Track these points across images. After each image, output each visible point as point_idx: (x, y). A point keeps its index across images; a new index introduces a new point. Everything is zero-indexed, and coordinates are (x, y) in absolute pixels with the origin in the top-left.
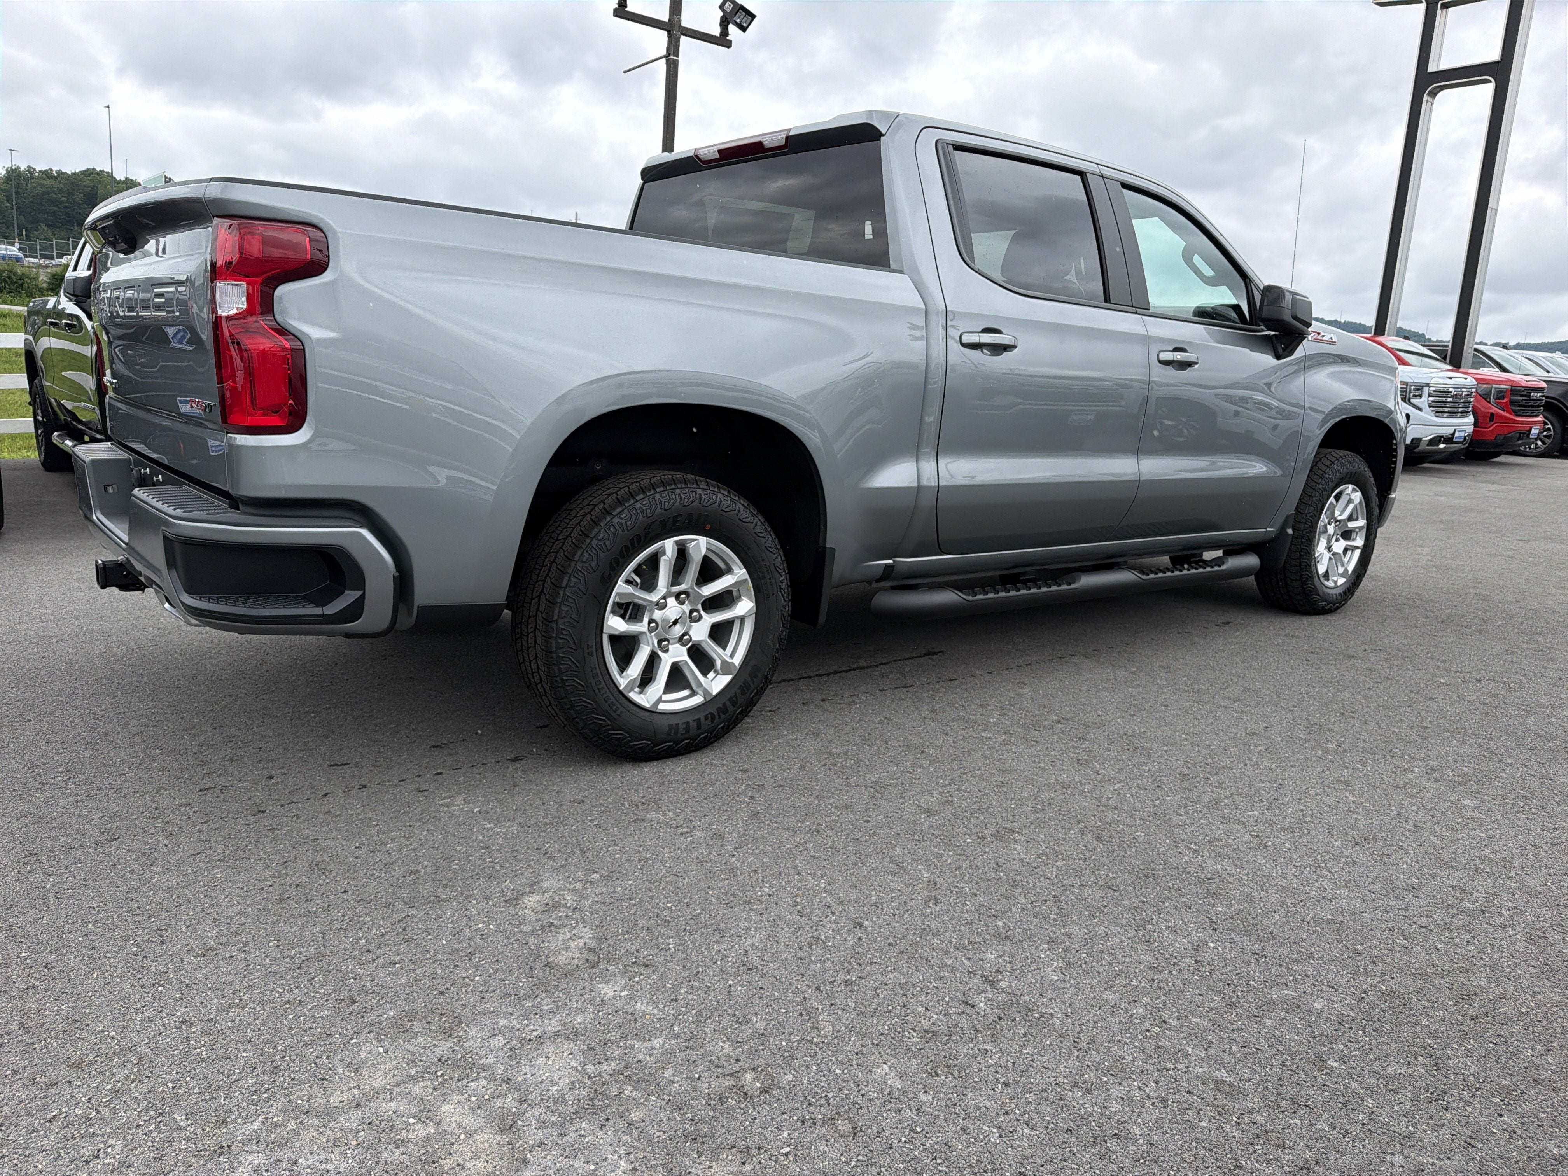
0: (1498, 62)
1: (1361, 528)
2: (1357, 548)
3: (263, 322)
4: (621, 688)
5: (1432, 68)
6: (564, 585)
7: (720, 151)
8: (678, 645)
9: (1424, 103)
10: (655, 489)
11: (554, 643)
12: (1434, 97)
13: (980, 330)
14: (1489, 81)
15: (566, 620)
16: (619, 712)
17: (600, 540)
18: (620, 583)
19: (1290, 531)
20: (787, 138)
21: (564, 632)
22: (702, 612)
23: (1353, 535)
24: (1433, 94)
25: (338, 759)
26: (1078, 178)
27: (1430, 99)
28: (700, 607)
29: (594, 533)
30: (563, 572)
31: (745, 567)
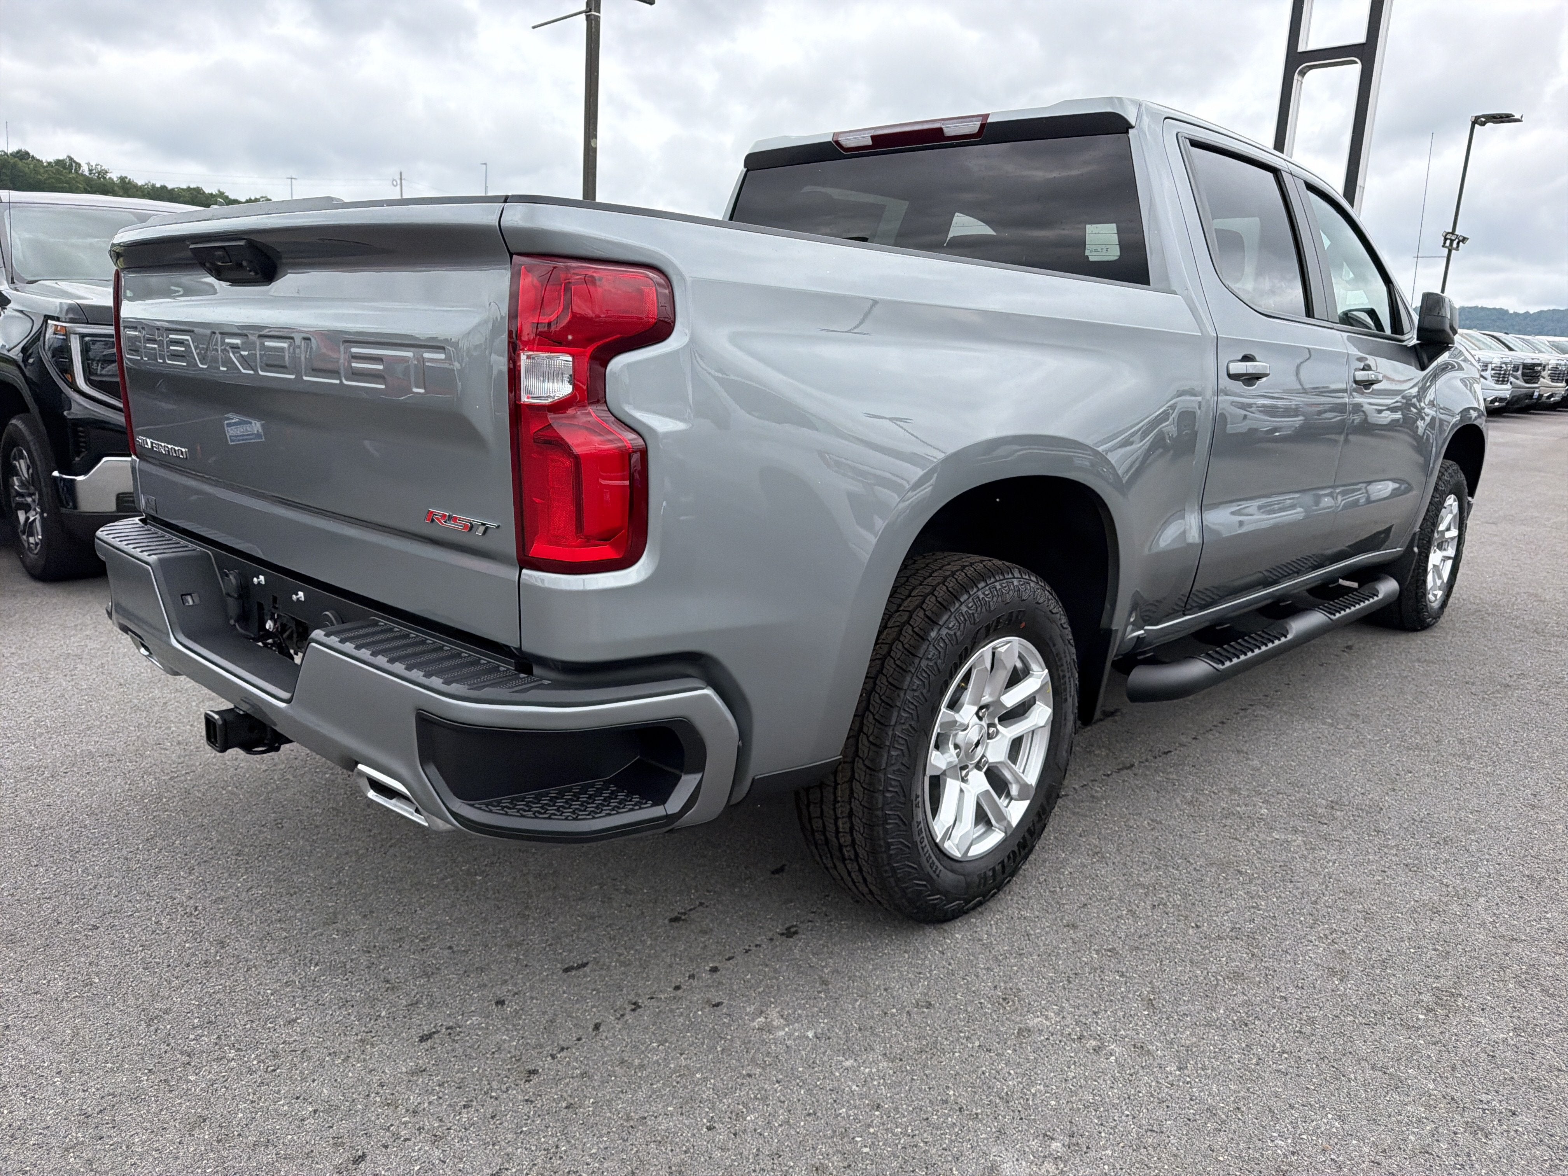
0: (1363, 44)
1: (1452, 539)
2: (1449, 558)
3: (594, 412)
4: (938, 841)
5: (1301, 48)
6: (893, 723)
7: (873, 137)
8: (975, 771)
9: (1295, 81)
10: (977, 587)
11: (880, 798)
12: (1303, 76)
13: (1240, 358)
14: (1355, 62)
15: (895, 768)
16: (938, 872)
17: (930, 660)
18: (943, 709)
19: (1416, 550)
20: (983, 126)
21: (893, 783)
22: (999, 727)
23: (1445, 545)
24: (1303, 73)
25: (575, 959)
26: (1270, 176)
27: (1300, 78)
28: (996, 721)
29: (922, 651)
30: (890, 706)
31: (1047, 667)
